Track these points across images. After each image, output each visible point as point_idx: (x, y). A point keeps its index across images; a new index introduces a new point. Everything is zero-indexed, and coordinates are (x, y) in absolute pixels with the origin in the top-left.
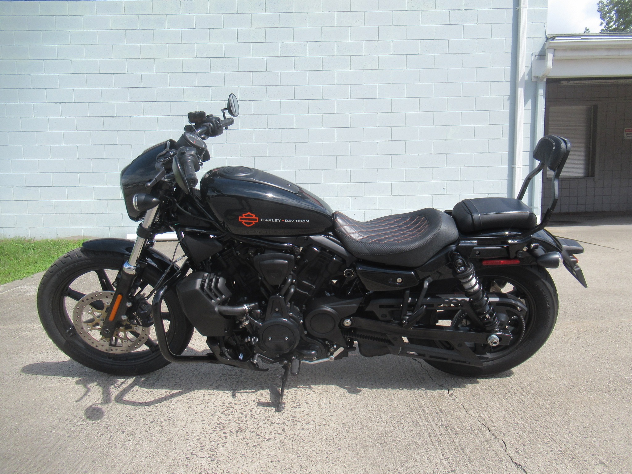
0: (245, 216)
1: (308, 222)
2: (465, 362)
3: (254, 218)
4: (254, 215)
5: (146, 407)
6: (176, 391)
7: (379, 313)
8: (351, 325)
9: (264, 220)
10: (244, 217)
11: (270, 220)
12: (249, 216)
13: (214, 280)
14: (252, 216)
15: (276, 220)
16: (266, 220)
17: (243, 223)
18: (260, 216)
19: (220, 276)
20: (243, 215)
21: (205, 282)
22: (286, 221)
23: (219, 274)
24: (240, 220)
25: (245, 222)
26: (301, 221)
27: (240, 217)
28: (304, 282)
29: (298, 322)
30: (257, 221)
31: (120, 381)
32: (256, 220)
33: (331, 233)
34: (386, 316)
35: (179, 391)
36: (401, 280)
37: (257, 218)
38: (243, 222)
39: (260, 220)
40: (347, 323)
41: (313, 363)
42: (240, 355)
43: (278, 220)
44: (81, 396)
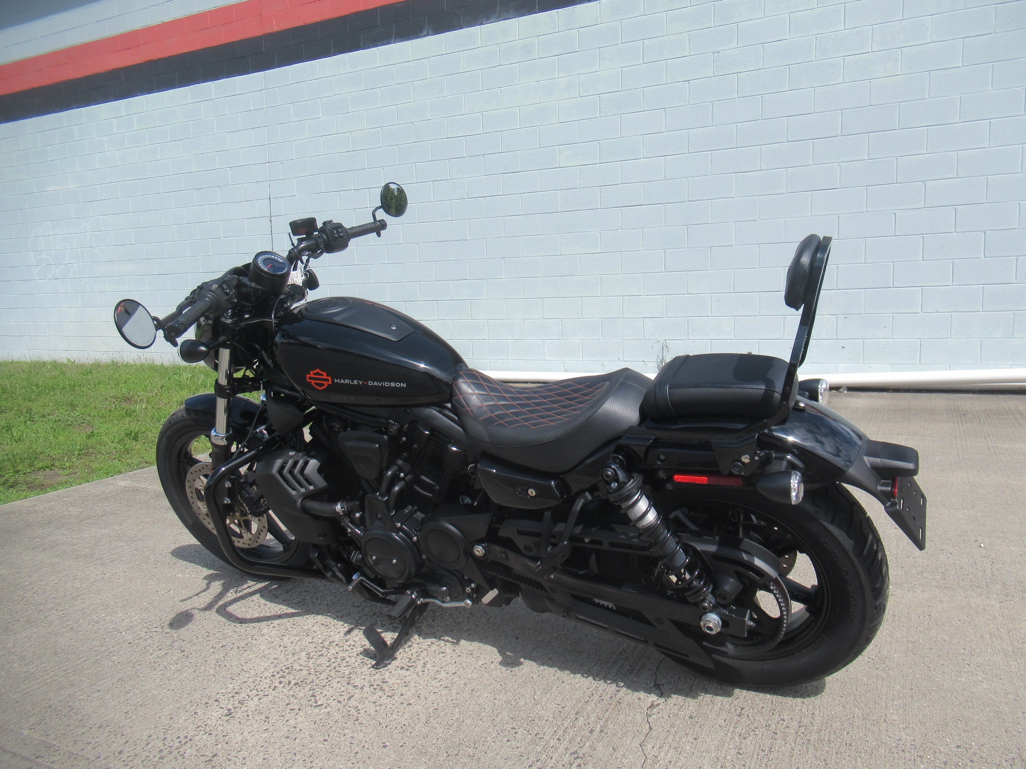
0: (314, 374)
1: (405, 386)
2: (682, 654)
3: (324, 377)
4: (325, 374)
5: (238, 625)
6: (293, 611)
7: (522, 542)
8: (485, 555)
9: (339, 381)
10: (312, 376)
11: (347, 381)
12: (317, 374)
13: (301, 462)
14: (322, 375)
15: (355, 382)
16: (342, 381)
17: (312, 384)
18: (333, 375)
19: (313, 457)
20: (311, 372)
21: (286, 463)
22: (370, 383)
23: (312, 453)
24: (308, 380)
25: (315, 383)
26: (393, 384)
27: (308, 376)
28: (423, 477)
29: (411, 539)
30: (330, 383)
31: (250, 583)
32: (328, 380)
33: (449, 405)
34: (531, 550)
35: (296, 611)
36: (534, 494)
37: (330, 378)
38: (313, 382)
39: (333, 381)
40: (478, 551)
41: (445, 605)
42: (355, 576)
43: (358, 382)
44: (190, 595)
